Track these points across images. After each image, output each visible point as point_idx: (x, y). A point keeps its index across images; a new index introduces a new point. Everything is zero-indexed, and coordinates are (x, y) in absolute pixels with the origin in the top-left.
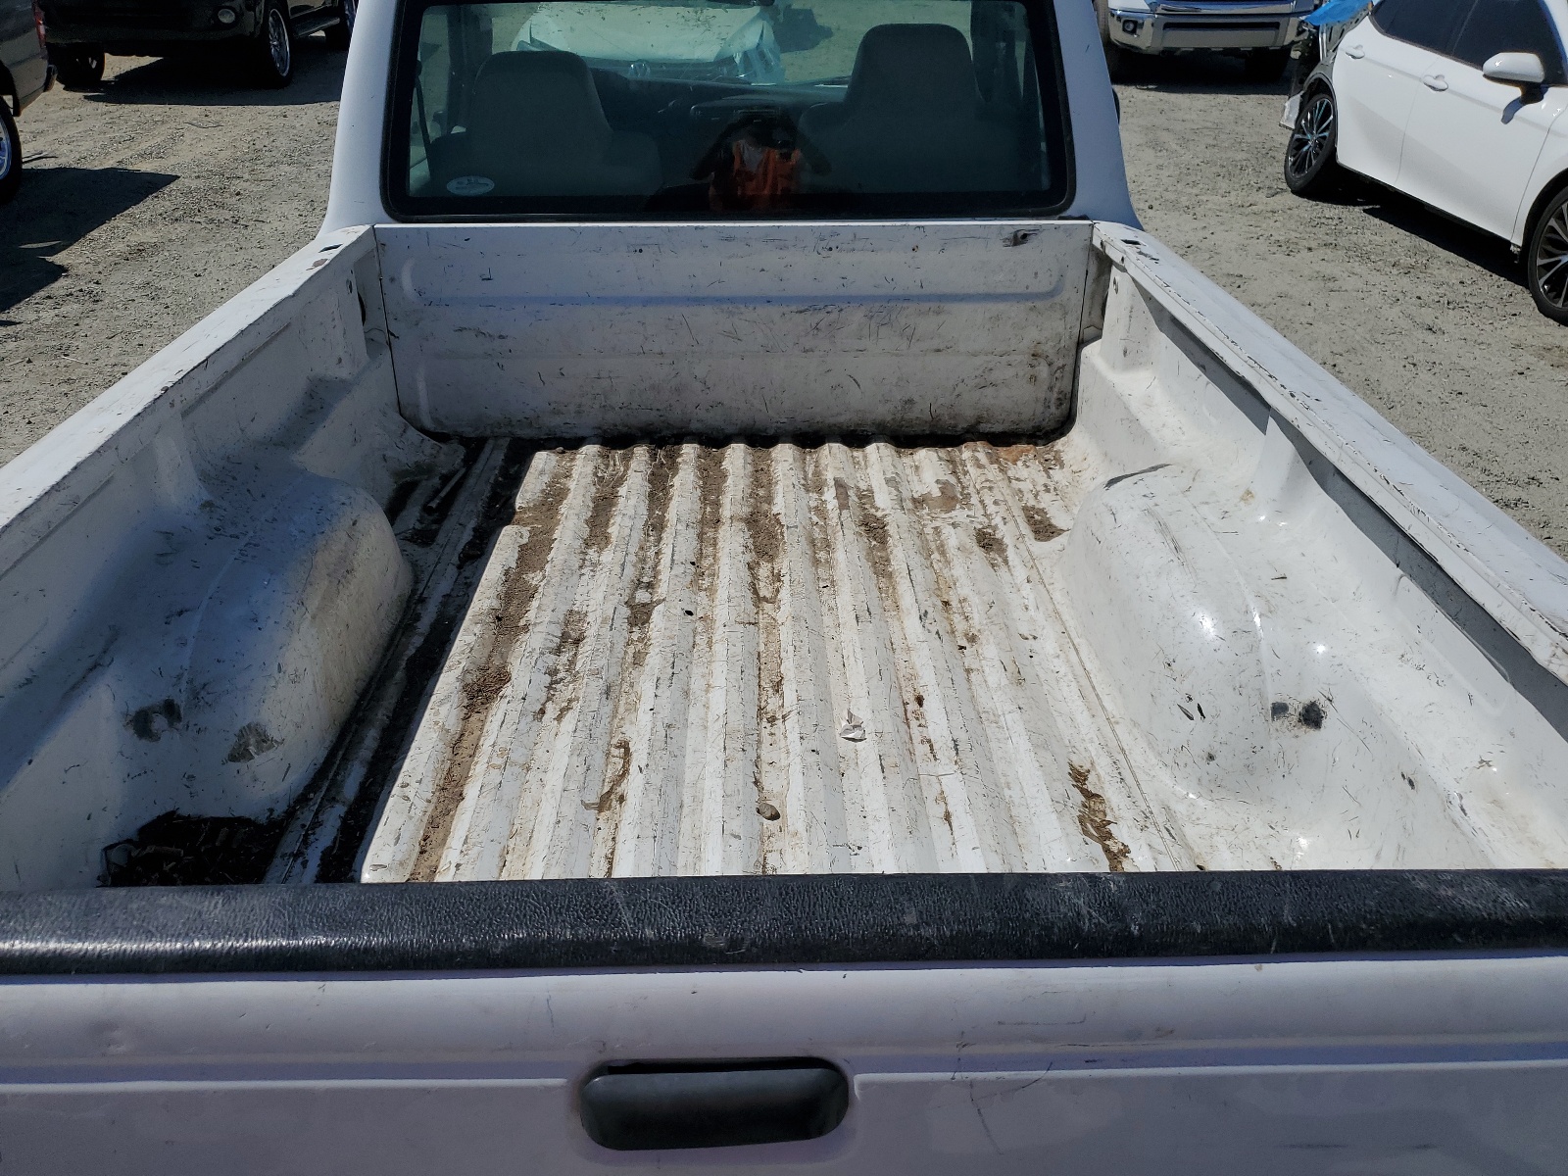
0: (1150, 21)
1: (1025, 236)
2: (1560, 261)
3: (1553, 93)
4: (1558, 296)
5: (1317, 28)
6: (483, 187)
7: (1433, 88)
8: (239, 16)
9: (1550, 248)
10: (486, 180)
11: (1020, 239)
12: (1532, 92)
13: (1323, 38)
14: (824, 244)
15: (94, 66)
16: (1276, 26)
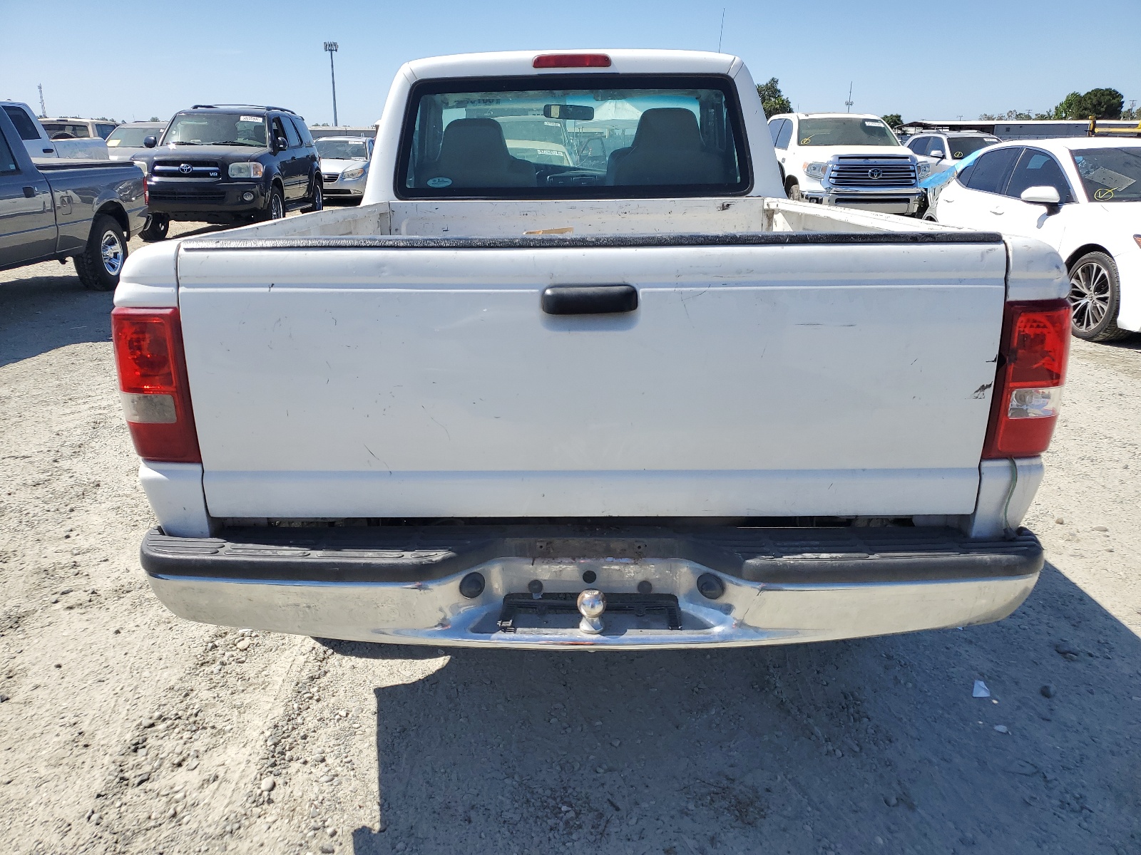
0: (827, 198)
1: (728, 205)
2: (1080, 304)
3: (1066, 208)
4: (1082, 324)
5: (926, 190)
6: (447, 182)
7: (996, 213)
8: (256, 197)
9: (1074, 297)
10: (448, 180)
11: (725, 207)
12: (1053, 208)
13: (930, 196)
14: (622, 210)
15: (162, 229)
16: (907, 201)
